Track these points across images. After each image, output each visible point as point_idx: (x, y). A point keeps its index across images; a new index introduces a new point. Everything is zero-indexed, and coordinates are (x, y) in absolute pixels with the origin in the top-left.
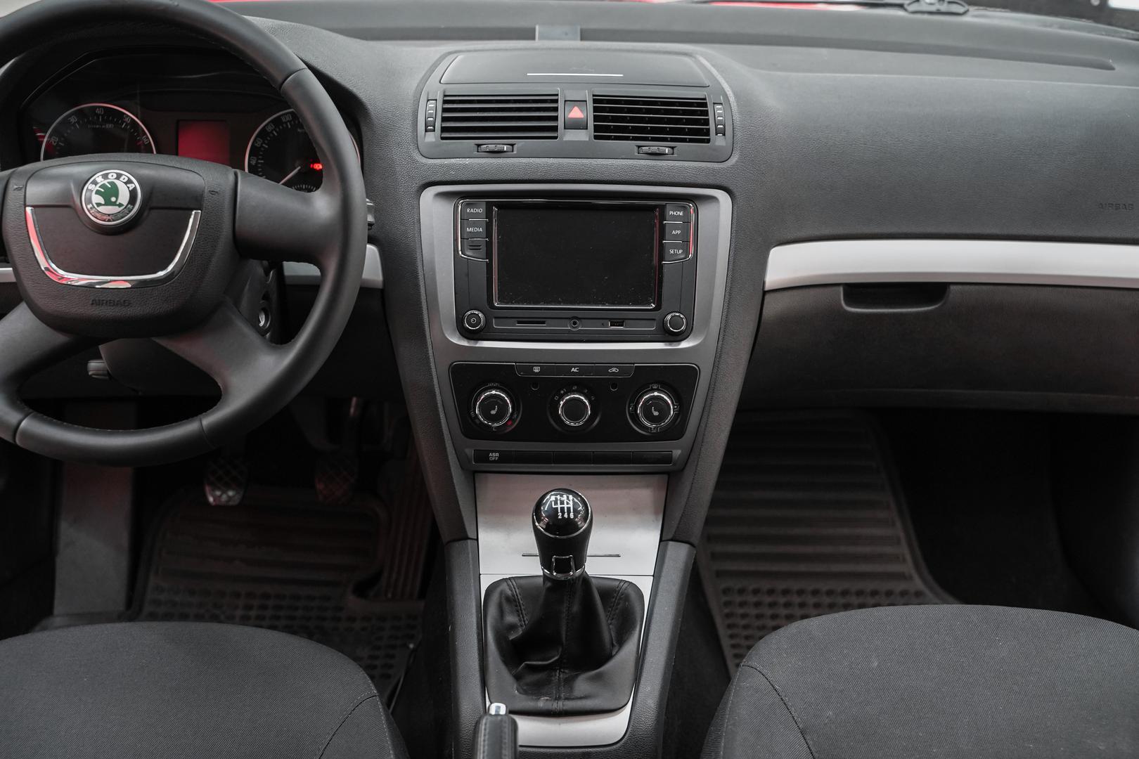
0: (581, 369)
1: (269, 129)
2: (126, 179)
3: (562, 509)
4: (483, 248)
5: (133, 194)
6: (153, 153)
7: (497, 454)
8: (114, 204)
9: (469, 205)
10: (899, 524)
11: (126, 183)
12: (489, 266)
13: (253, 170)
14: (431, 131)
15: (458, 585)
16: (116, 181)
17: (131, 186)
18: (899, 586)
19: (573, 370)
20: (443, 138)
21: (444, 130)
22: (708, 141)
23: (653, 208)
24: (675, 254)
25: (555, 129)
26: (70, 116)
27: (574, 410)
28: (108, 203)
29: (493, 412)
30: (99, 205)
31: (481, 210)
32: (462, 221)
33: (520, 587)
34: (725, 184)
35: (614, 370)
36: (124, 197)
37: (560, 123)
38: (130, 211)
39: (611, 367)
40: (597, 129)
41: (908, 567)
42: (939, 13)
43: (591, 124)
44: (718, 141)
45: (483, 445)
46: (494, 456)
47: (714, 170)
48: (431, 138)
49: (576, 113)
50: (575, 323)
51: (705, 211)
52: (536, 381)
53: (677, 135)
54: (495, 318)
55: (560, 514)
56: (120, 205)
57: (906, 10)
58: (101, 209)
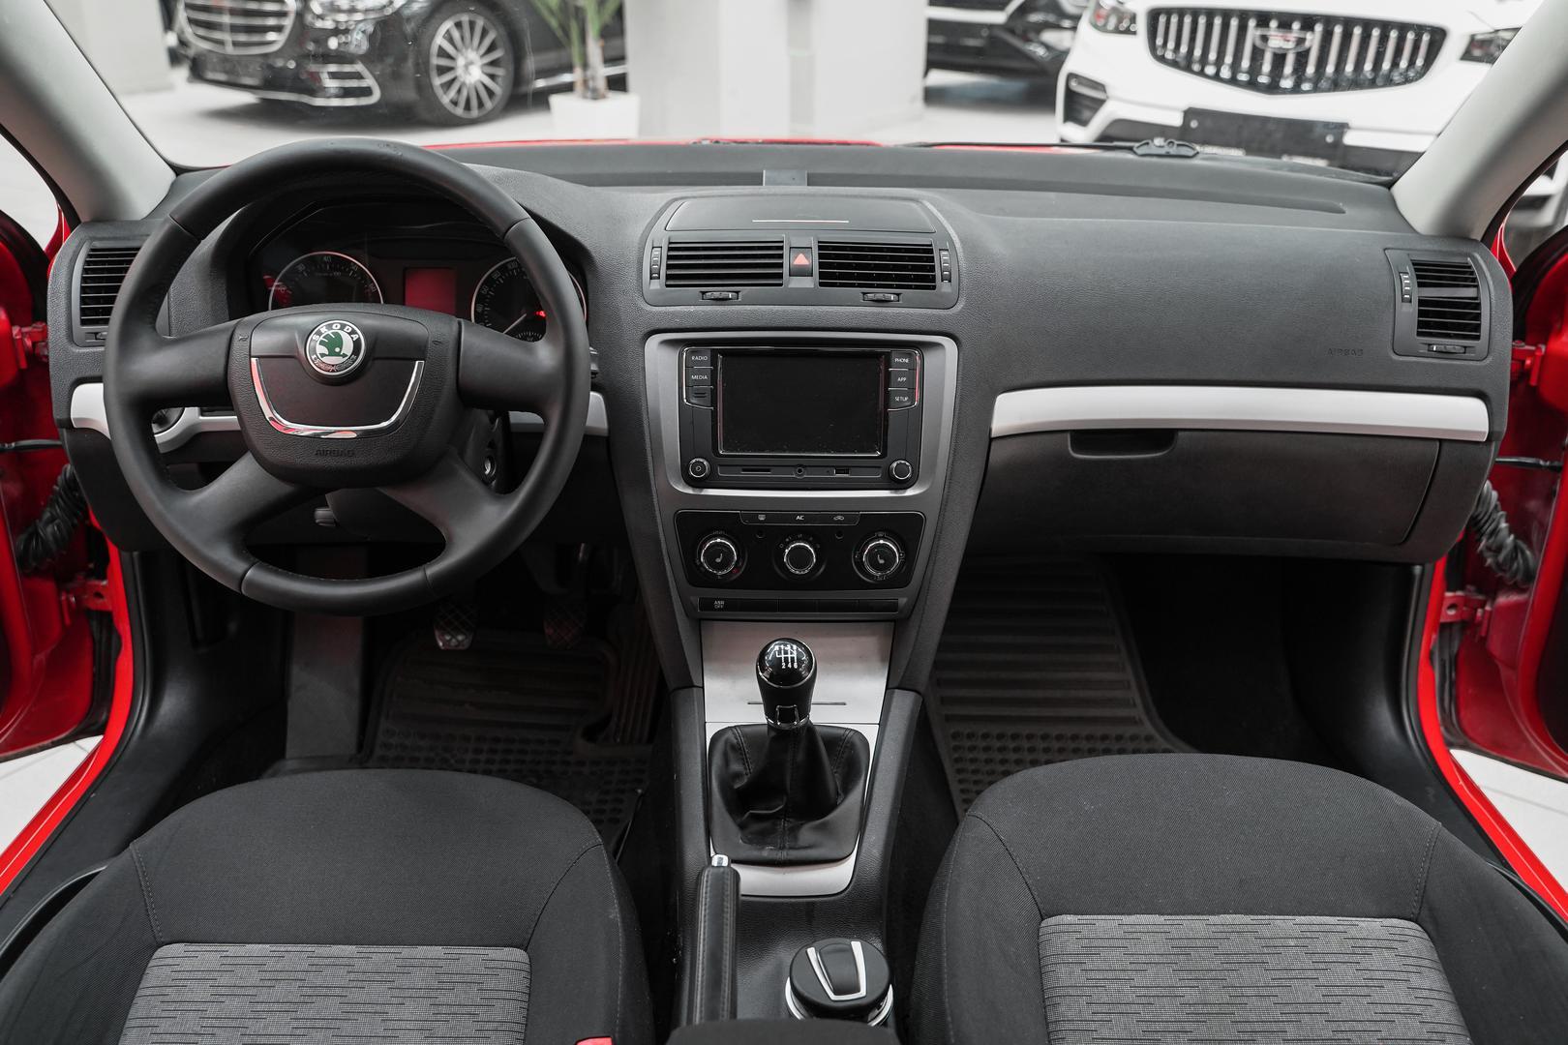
0: (807, 519)
1: (495, 276)
2: (350, 329)
3: (786, 659)
4: (708, 396)
5: (357, 344)
6: (380, 302)
7: (723, 603)
8: (338, 354)
9: (694, 353)
10: (1129, 669)
11: (350, 334)
12: (714, 414)
13: (479, 319)
14: (655, 278)
15: (683, 734)
16: (339, 332)
17: (355, 337)
18: (1130, 731)
19: (798, 518)
20: (667, 286)
21: (669, 277)
22: (934, 288)
23: (878, 355)
24: (900, 401)
25: (780, 276)
26: (298, 264)
27: (800, 558)
28: (332, 353)
29: (718, 560)
30: (323, 355)
31: (705, 358)
32: (686, 369)
33: (745, 735)
34: (951, 331)
35: (839, 518)
36: (348, 347)
37: (785, 270)
38: (354, 362)
39: (836, 515)
40: (822, 275)
41: (1138, 712)
42: (1168, 155)
43: (816, 270)
44: (944, 287)
45: (709, 592)
46: (719, 604)
47: (939, 316)
48: (656, 285)
49: (801, 260)
50: (800, 471)
51: (931, 359)
52: (761, 529)
53: (903, 281)
54: (720, 466)
55: (784, 664)
56: (344, 356)
57: (1135, 153)
58: (324, 359)
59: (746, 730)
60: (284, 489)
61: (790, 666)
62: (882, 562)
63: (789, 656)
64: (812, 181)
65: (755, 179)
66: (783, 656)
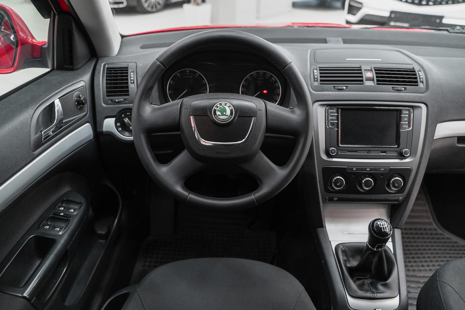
0: (371, 170)
1: (248, 78)
2: (229, 105)
4: (336, 124)
5: (231, 111)
7: (337, 198)
8: (225, 115)
9: (331, 109)
11: (229, 107)
12: (338, 131)
13: (242, 93)
14: (316, 81)
16: (225, 106)
17: (231, 108)
18: (428, 227)
19: (368, 169)
20: (321, 84)
21: (321, 81)
22: (417, 85)
23: (397, 110)
24: (405, 127)
25: (362, 81)
26: (177, 73)
27: (367, 184)
28: (223, 115)
29: (338, 184)
30: (219, 115)
31: (335, 111)
32: (327, 115)
33: (347, 246)
34: (425, 102)
35: (382, 169)
36: (228, 113)
37: (364, 79)
38: (231, 118)
39: (381, 168)
40: (378, 81)
41: (431, 220)
42: (462, 33)
43: (375, 79)
44: (421, 85)
45: (332, 195)
46: (336, 199)
47: (420, 96)
48: (316, 84)
49: (369, 75)
50: (368, 152)
51: (416, 111)
52: (354, 174)
53: (404, 83)
54: (340, 150)
55: (383, 229)
56: (227, 116)
57: (449, 32)
58: (220, 117)
59: (347, 244)
60: (199, 164)
61: (385, 230)
62: (397, 185)
63: (384, 226)
64: (345, 41)
65: (325, 41)
66: (382, 226)
